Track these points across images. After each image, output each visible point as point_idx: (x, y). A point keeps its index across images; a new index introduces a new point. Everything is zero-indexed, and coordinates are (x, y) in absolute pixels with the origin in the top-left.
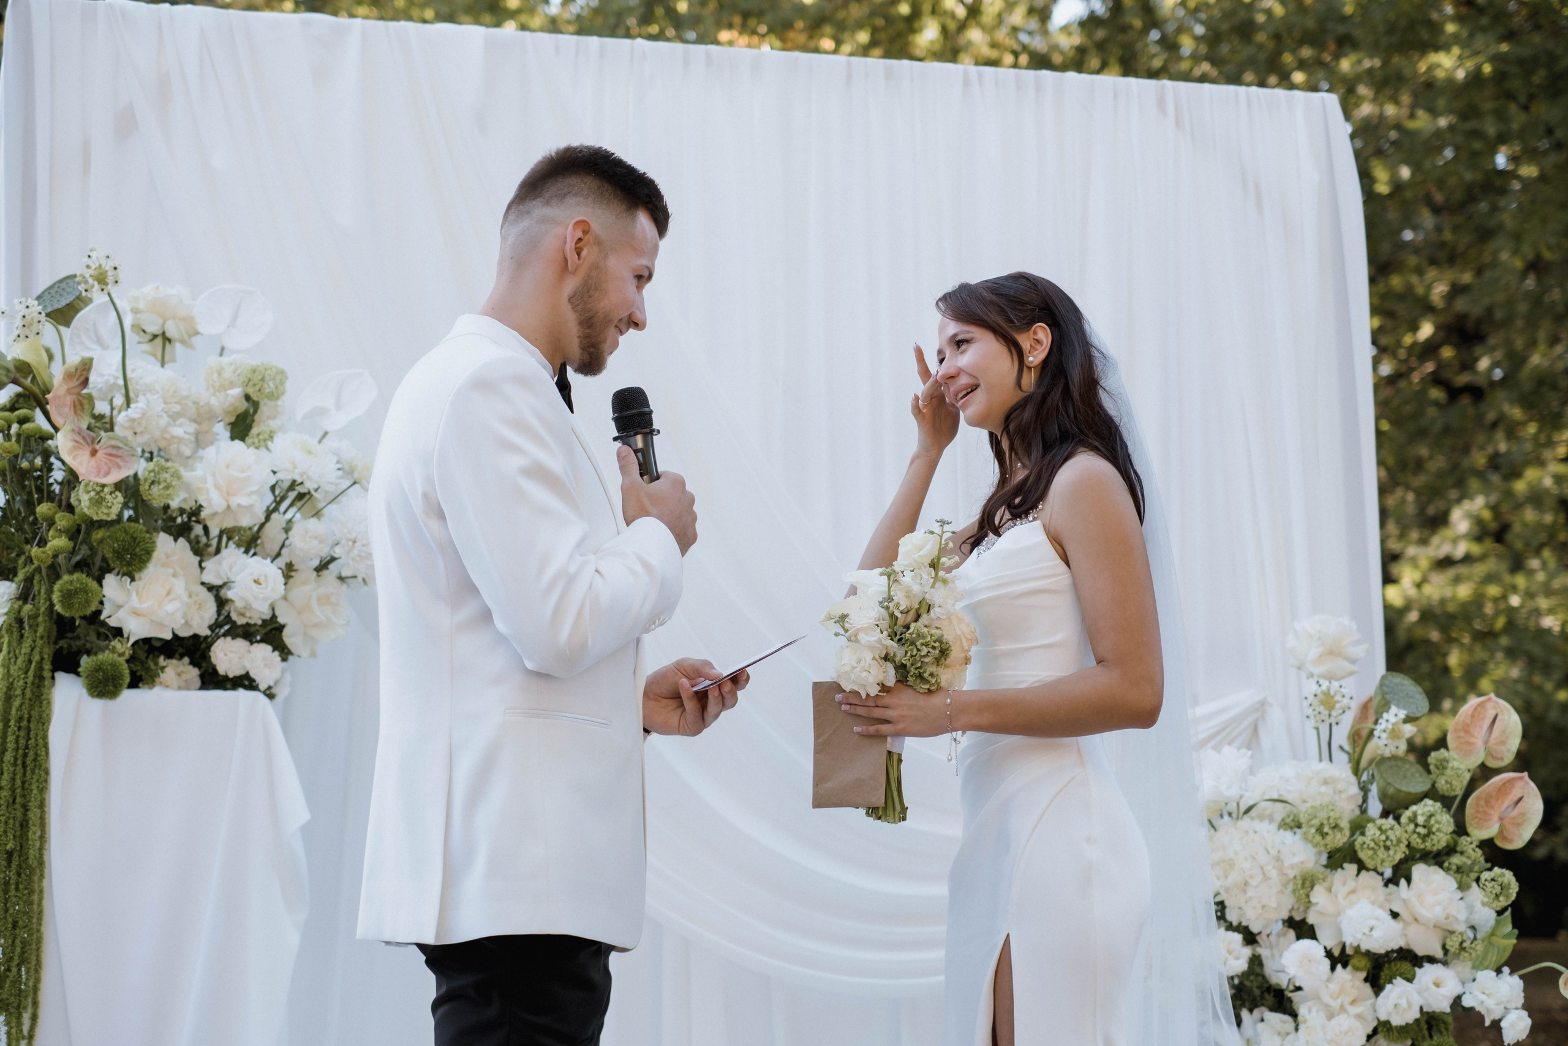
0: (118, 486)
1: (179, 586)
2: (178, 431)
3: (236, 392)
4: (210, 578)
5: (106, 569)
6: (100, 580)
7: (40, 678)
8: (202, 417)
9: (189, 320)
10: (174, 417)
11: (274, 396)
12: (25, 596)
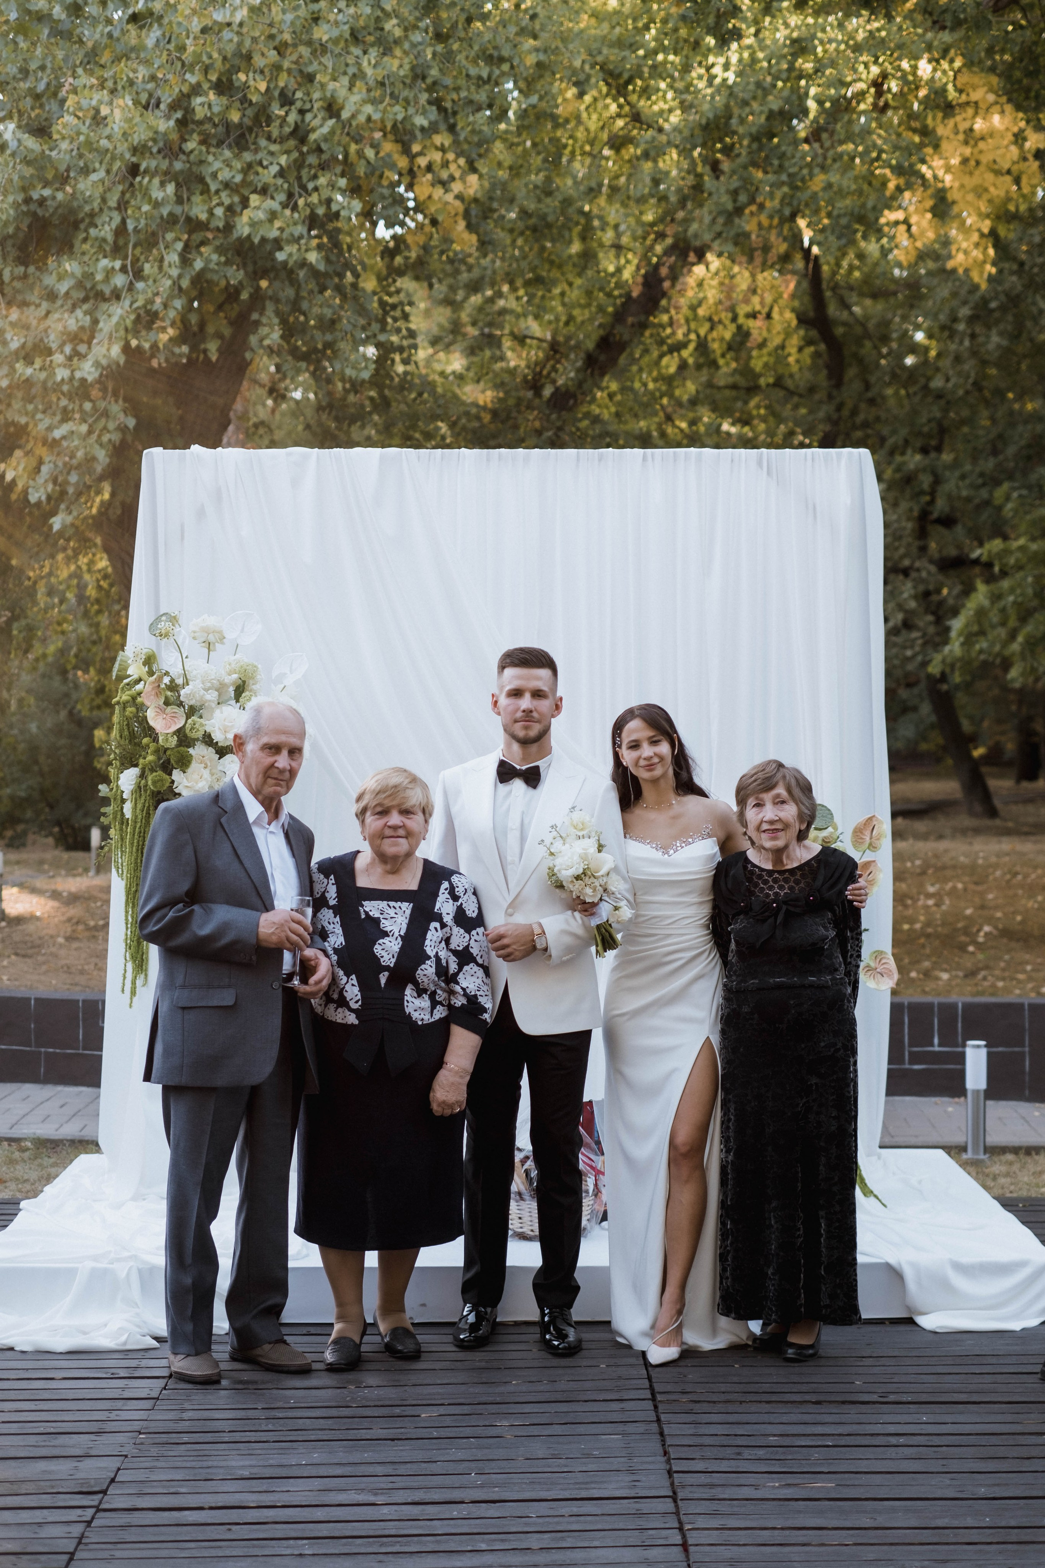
0: (175, 733)
1: (206, 774)
2: (208, 697)
3: (235, 676)
4: (220, 768)
5: (173, 768)
6: (170, 774)
7: (148, 814)
8: (220, 689)
9: (220, 632)
10: (206, 690)
11: (253, 678)
12: (142, 776)
